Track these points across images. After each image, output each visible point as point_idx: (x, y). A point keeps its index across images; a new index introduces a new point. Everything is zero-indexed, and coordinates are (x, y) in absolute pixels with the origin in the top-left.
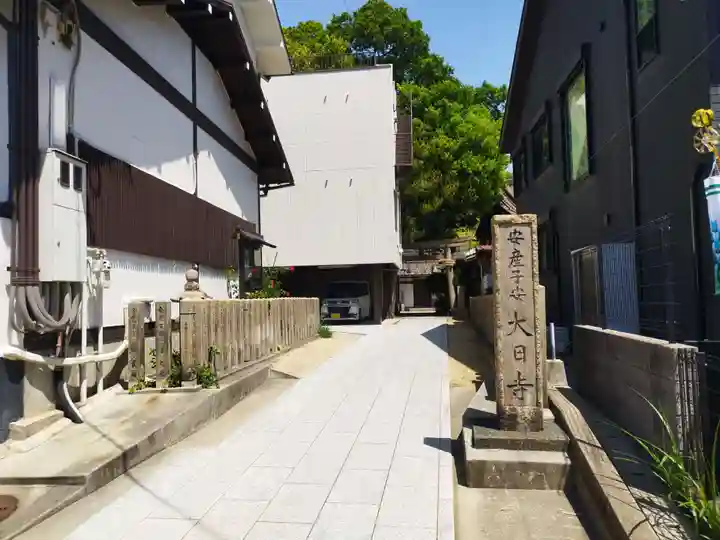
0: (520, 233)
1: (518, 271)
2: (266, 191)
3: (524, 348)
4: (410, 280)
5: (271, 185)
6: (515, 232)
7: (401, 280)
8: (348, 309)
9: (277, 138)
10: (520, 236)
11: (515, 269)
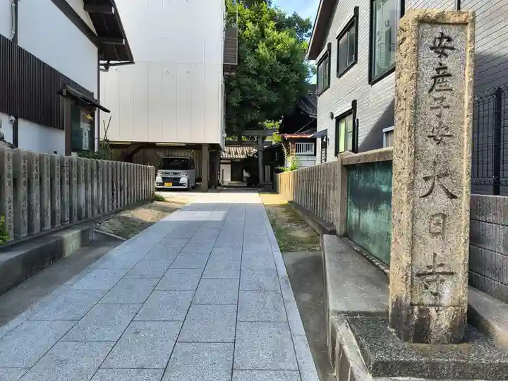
0: (449, 40)
1: (443, 99)
2: (107, 66)
3: (444, 216)
4: (230, 161)
5: (111, 62)
6: (442, 37)
7: (222, 161)
8: (179, 179)
9: (116, 10)
10: (449, 45)
11: (437, 95)
